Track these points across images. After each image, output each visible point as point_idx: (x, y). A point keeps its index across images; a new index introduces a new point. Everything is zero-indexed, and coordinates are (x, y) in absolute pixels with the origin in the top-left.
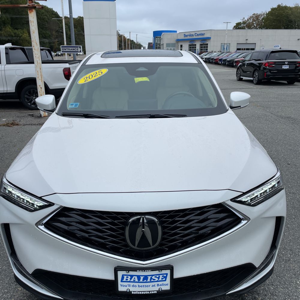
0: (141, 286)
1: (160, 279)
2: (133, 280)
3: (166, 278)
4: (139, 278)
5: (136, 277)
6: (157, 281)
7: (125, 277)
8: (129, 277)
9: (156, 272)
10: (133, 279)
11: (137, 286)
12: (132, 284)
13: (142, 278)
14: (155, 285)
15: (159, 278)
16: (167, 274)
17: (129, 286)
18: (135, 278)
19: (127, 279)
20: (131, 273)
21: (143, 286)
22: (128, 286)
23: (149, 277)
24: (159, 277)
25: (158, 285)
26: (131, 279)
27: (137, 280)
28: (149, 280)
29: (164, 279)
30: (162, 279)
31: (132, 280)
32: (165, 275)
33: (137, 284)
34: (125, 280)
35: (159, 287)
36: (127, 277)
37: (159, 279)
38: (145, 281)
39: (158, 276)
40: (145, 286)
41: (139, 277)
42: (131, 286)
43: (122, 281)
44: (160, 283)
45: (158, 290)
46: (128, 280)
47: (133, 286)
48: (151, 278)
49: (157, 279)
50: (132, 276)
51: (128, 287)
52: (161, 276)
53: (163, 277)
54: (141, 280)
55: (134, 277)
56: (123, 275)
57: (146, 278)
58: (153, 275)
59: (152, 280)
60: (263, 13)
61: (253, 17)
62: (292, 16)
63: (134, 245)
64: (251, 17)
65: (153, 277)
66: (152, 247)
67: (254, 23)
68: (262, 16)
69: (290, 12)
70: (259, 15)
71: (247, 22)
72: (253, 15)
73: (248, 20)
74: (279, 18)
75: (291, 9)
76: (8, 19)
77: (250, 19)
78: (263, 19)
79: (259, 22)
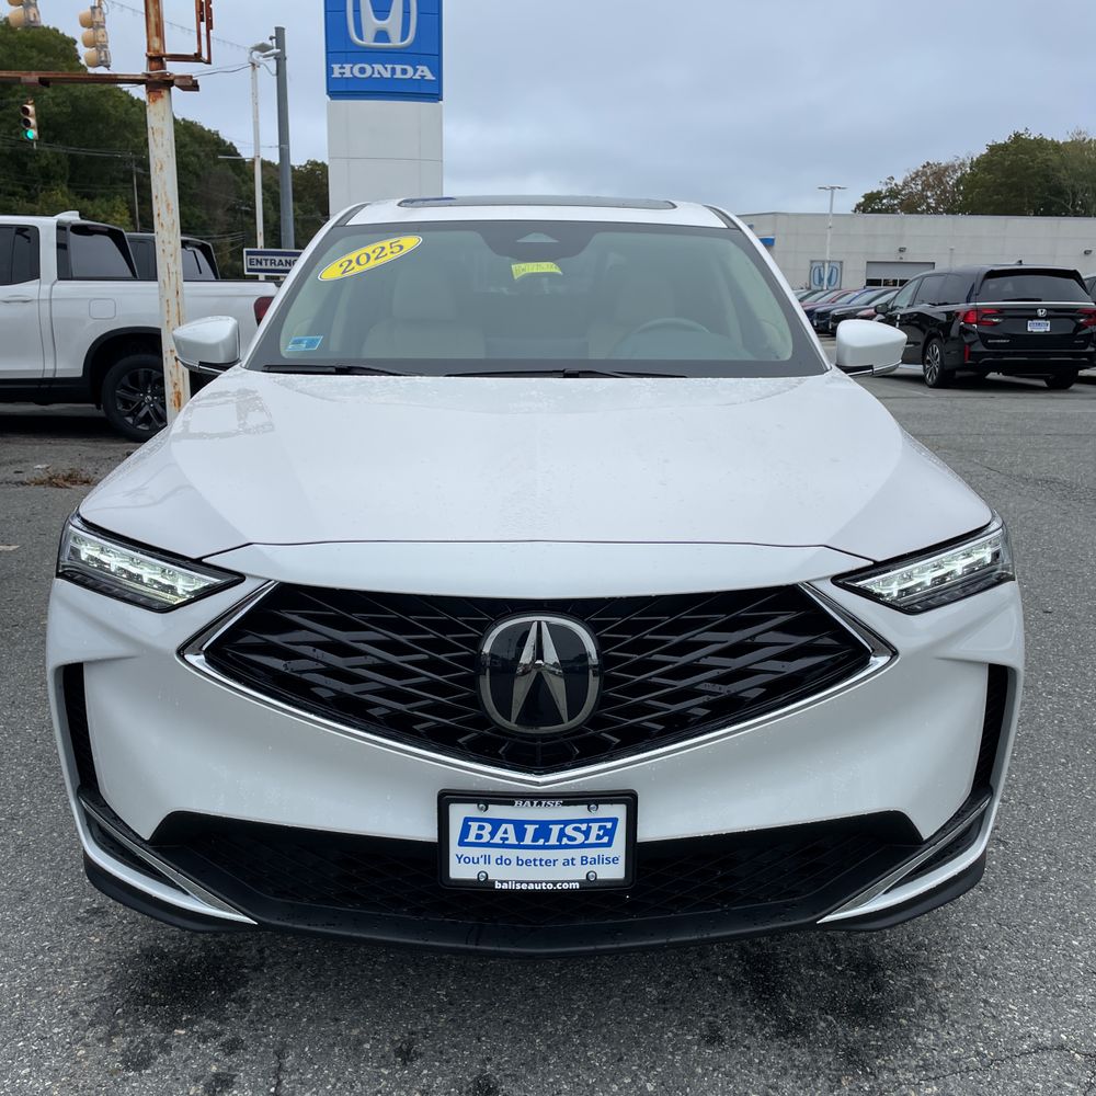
0: (527, 862)
1: (592, 839)
2: (502, 839)
3: (610, 833)
4: (520, 834)
5: (510, 827)
6: (582, 846)
7: (474, 826)
8: (488, 827)
9: (579, 812)
10: (500, 834)
11: (514, 861)
12: (495, 853)
13: (530, 829)
14: (573, 859)
15: (587, 833)
16: (614, 821)
17: (487, 859)
18: (506, 832)
19: (479, 836)
20: (496, 811)
21: (535, 860)
22: (482, 860)
23: (556, 829)
24: (589, 828)
25: (584, 860)
26: (493, 834)
27: (512, 840)
28: (553, 841)
29: (606, 839)
30: (599, 837)
31: (497, 840)
32: (609, 825)
33: (511, 854)
34: (471, 838)
35: (588, 868)
36: (481, 828)
37: (587, 838)
38: (541, 842)
39: (584, 827)
40: (541, 860)
41: (520, 827)
42: (493, 860)
43: (462, 843)
44: (592, 853)
45: (585, 878)
46: (485, 840)
47: (501, 861)
48: (562, 834)
49: (580, 838)
50: (496, 824)
51: (482, 867)
52: (595, 826)
53: (601, 833)
54: (528, 840)
55: (504, 826)
56: (467, 820)
57: (543, 829)
58: (566, 823)
59: (565, 841)
60: (958, 162)
61: (924, 173)
62: (1064, 172)
63: (507, 715)
64: (917, 174)
65: (569, 830)
66: (567, 725)
67: (929, 194)
68: (955, 171)
69: (1056, 158)
70: (946, 169)
71: (903, 189)
72: (924, 167)
73: (906, 184)
74: (1015, 179)
75: (1056, 146)
76: (58, 162)
77: (913, 179)
78: (959, 182)
79: (944, 192)
